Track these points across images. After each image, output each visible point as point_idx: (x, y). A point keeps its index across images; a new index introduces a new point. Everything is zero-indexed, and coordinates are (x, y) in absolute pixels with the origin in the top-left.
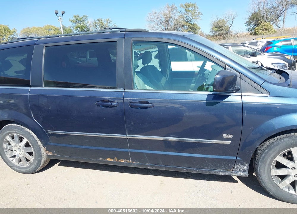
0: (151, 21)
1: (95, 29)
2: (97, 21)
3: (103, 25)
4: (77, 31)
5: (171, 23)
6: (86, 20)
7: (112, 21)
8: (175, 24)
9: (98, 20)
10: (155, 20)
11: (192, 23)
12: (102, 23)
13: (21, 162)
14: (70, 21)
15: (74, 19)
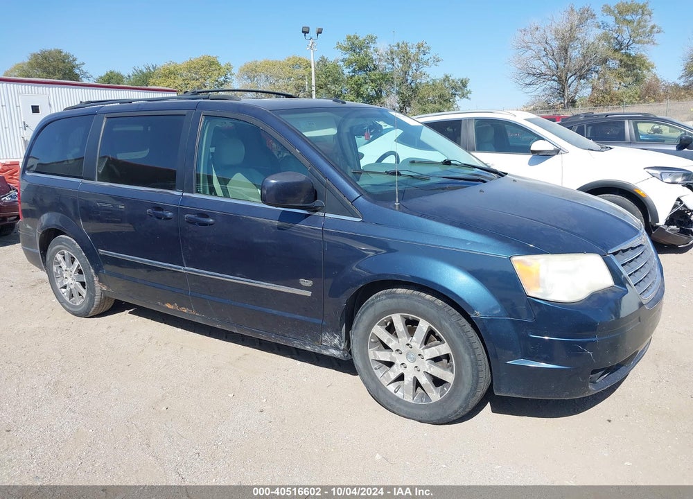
0: (524, 49)
1: (390, 66)
2: (396, 48)
3: (409, 58)
4: (350, 70)
5: (575, 53)
6: (373, 46)
7: (429, 48)
8: (584, 56)
9: (398, 45)
10: (534, 47)
11: (633, 54)
12: (407, 53)
13: (74, 298)
14: (339, 47)
15: (346, 44)
